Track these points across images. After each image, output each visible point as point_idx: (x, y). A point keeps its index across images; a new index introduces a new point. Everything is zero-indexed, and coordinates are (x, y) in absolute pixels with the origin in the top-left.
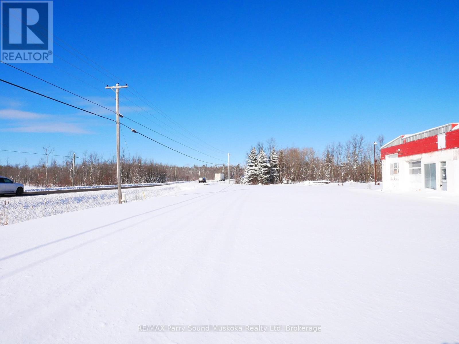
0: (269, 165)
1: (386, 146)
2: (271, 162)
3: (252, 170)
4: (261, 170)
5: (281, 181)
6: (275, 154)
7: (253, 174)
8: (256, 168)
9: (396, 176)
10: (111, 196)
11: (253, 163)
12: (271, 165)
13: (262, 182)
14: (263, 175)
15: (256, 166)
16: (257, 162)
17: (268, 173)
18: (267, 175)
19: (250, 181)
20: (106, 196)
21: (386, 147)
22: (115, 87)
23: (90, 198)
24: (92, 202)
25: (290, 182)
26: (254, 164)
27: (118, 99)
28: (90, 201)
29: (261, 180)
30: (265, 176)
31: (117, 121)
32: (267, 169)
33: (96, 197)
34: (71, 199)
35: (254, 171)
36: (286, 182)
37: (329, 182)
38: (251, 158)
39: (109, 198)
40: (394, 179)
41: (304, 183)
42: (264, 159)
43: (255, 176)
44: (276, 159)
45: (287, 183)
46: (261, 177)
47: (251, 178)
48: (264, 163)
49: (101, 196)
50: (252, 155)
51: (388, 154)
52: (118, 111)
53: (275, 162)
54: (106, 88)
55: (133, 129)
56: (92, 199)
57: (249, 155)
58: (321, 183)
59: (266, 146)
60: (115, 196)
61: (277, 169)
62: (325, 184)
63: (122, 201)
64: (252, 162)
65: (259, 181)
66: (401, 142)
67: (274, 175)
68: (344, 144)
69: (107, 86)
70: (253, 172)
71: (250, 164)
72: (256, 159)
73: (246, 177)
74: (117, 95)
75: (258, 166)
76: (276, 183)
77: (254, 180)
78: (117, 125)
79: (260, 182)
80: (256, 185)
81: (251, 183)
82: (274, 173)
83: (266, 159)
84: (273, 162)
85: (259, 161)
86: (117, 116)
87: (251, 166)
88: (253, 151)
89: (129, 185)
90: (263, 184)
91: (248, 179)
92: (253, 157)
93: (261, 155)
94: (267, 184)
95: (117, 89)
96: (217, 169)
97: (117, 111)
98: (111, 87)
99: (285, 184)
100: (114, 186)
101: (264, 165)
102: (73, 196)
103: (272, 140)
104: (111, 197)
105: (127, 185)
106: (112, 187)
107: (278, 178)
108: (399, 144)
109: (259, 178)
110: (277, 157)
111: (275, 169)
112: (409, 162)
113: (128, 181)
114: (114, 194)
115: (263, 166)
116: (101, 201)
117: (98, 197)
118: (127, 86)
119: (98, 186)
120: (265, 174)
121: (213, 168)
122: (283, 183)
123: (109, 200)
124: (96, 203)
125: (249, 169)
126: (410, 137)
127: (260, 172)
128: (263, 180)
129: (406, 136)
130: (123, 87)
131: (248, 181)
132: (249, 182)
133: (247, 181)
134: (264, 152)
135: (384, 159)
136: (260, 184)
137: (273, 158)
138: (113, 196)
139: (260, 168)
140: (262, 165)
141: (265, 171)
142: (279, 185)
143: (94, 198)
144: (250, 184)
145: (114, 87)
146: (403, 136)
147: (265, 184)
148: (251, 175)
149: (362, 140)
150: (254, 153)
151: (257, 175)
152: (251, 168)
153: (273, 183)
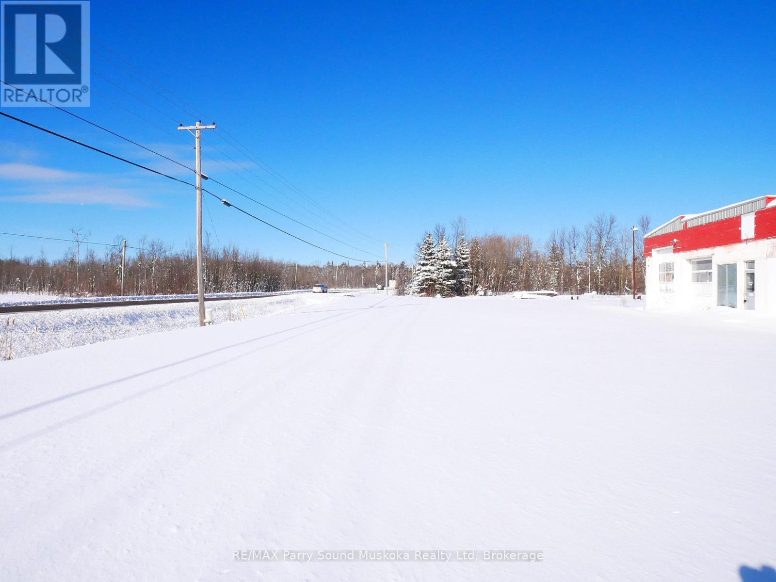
0: (454, 264)
1: (654, 233)
2: (458, 258)
3: (425, 271)
4: (441, 273)
5: (474, 291)
6: (465, 245)
7: (427, 279)
8: (433, 268)
9: (670, 285)
10: (187, 312)
11: (427, 260)
12: (457, 264)
13: (442, 292)
14: (444, 280)
15: (432, 265)
16: (434, 258)
17: (453, 277)
18: (452, 281)
19: (422, 291)
20: (179, 312)
21: (653, 236)
22: (195, 128)
23: (152, 317)
24: (155, 323)
25: (490, 292)
26: (429, 262)
27: (199, 147)
28: (152, 321)
29: (440, 289)
30: (447, 283)
31: (197, 186)
32: (450, 270)
33: (162, 315)
34: (119, 318)
35: (429, 274)
36: (482, 293)
37: (556, 293)
38: (425, 252)
39: (183, 317)
40: (665, 289)
42: (446, 254)
43: (430, 282)
44: (466, 253)
45: (485, 294)
46: (440, 284)
47: (424, 286)
48: (446, 260)
49: (169, 313)
50: (426, 247)
51: (656, 248)
52: (199, 169)
53: (464, 259)
54: (179, 128)
55: (224, 200)
56: (155, 318)
57: (421, 247)
58: (541, 294)
59: (450, 232)
60: (194, 313)
61: (469, 270)
62: (549, 297)
63: (205, 321)
64: (425, 259)
65: (437, 290)
66: (679, 227)
67: (463, 281)
68: (581, 229)
69: (181, 125)
71: (422, 262)
72: (432, 254)
73: (416, 283)
74: (197, 141)
75: (435, 264)
76: (466, 295)
77: (429, 289)
78: (198, 192)
79: (438, 293)
80: (432, 296)
81: (424, 294)
82: (462, 277)
83: (449, 253)
84: (461, 259)
85: (437, 257)
86: (198, 178)
87: (423, 265)
88: (428, 239)
89: (217, 296)
90: (443, 295)
92: (428, 250)
93: (441, 246)
94: (451, 296)
95: (198, 131)
96: (367, 269)
97: (197, 169)
98: (188, 128)
99: (481, 295)
100: (192, 297)
101: (446, 264)
102: (123, 313)
103: (460, 221)
104: (188, 314)
105: (214, 295)
106: (189, 298)
107: (469, 286)
108: (676, 230)
109: (437, 286)
110: (467, 250)
111: (464, 270)
112: (692, 261)
113: (215, 288)
114: (192, 309)
115: (444, 265)
116: (170, 321)
117: (166, 315)
118: (214, 127)
119: (165, 296)
120: (448, 278)
121: (360, 268)
122: (477, 295)
123: (182, 320)
124: (162, 325)
125: (420, 270)
126: (694, 218)
127: (440, 276)
128: (445, 288)
129: (688, 217)
130: (209, 127)
131: (419, 290)
132: (419, 293)
133: (417, 290)
134: (445, 242)
135: (650, 255)
136: (439, 296)
137: (462, 252)
138: (190, 313)
139: (439, 269)
140: (442, 263)
141: (447, 274)
142: (470, 298)
143: (158, 316)
144: (422, 296)
145: (192, 127)
146: (682, 217)
147: (446, 296)
148: (424, 281)
149: (612, 222)
150: (429, 244)
151: (434, 281)
152: (423, 268)
153: (460, 294)
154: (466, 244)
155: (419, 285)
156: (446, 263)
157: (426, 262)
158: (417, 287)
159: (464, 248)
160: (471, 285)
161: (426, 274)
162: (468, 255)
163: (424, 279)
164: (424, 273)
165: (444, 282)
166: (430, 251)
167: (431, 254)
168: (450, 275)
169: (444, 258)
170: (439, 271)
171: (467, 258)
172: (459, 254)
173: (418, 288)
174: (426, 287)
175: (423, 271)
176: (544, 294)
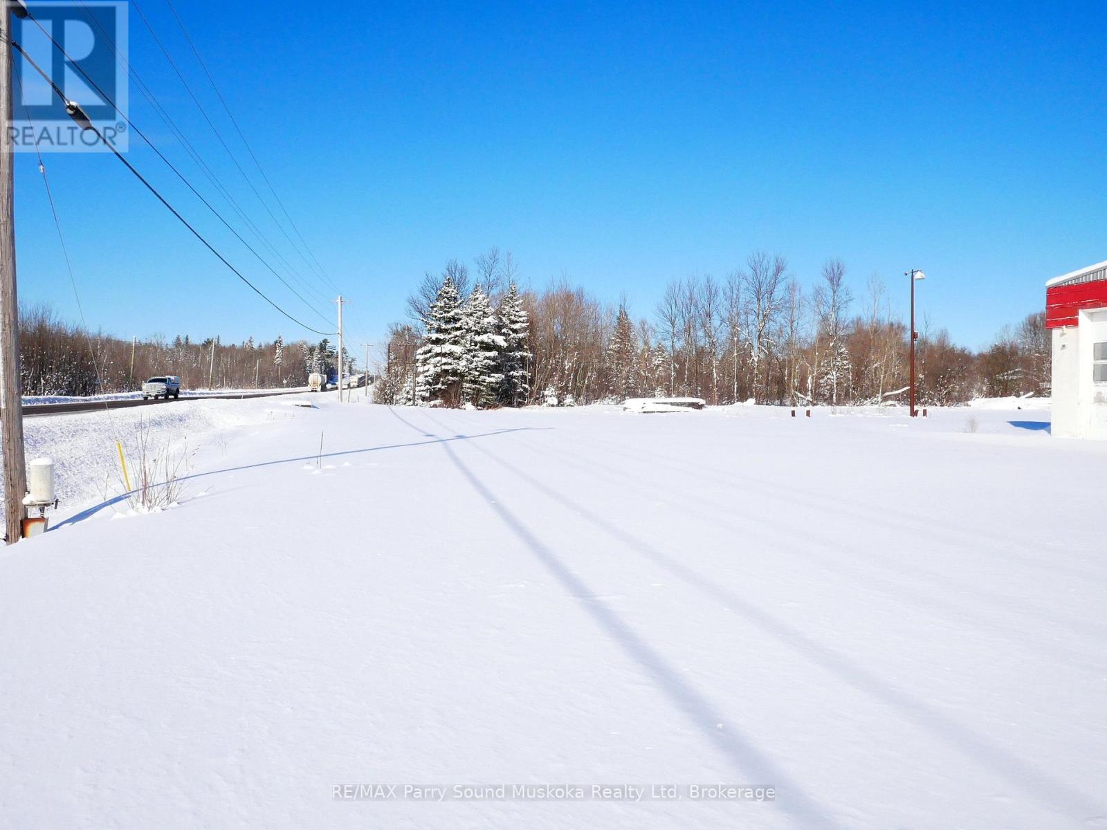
0: (500, 341)
2: (504, 330)
3: (444, 355)
4: (476, 359)
5: (539, 399)
6: (517, 303)
7: (446, 371)
8: (458, 349)
11: (446, 331)
12: (505, 340)
13: (475, 400)
14: (482, 373)
15: (455, 343)
16: (460, 329)
17: (496, 369)
18: (496, 375)
19: (434, 395)
25: (568, 399)
26: (447, 337)
29: (472, 392)
30: (488, 379)
32: (493, 354)
35: (450, 361)
36: (555, 401)
37: (702, 401)
38: (439, 316)
41: (624, 406)
42: (486, 320)
43: (451, 378)
44: (521, 319)
45: (560, 403)
46: (475, 382)
47: (439, 386)
48: (486, 332)
50: (443, 304)
51: (1094, 307)
53: (515, 331)
58: (678, 404)
61: (525, 354)
62: (690, 409)
63: (26, 501)
64: (439, 330)
65: (468, 394)
67: (515, 377)
70: (445, 364)
71: (434, 336)
72: (454, 318)
73: (421, 379)
75: (463, 341)
76: (520, 405)
77: (449, 391)
79: (468, 400)
80: (456, 407)
81: (438, 402)
82: (513, 368)
83: (488, 319)
84: (510, 332)
85: (466, 327)
87: (437, 342)
88: (447, 289)
90: (478, 405)
91: (427, 386)
92: (448, 312)
93: (474, 304)
94: (496, 407)
99: (553, 405)
101: (486, 340)
103: (494, 257)
107: (527, 386)
109: (468, 385)
111: (517, 354)
115: (482, 342)
120: (489, 370)
122: (544, 405)
125: (430, 351)
127: (473, 366)
128: (482, 391)
131: (427, 395)
132: (429, 399)
133: (422, 393)
135: (1071, 323)
136: (469, 406)
137: (513, 318)
139: (470, 351)
140: (478, 338)
141: (489, 361)
142: (531, 410)
144: (435, 406)
147: (488, 406)
148: (437, 377)
150: (448, 299)
151: (462, 375)
152: (437, 349)
153: (510, 404)
154: (521, 301)
155: (428, 383)
156: (484, 338)
157: (441, 336)
158: (423, 388)
159: (517, 309)
160: (531, 383)
161: (444, 360)
162: (524, 325)
163: (439, 370)
164: (439, 358)
165: (482, 377)
166: (452, 314)
167: (455, 320)
168: (493, 363)
169: (482, 328)
170: (472, 354)
171: (524, 330)
172: (507, 322)
173: (427, 390)
174: (443, 387)
175: (437, 355)
176: (682, 404)
